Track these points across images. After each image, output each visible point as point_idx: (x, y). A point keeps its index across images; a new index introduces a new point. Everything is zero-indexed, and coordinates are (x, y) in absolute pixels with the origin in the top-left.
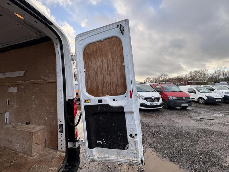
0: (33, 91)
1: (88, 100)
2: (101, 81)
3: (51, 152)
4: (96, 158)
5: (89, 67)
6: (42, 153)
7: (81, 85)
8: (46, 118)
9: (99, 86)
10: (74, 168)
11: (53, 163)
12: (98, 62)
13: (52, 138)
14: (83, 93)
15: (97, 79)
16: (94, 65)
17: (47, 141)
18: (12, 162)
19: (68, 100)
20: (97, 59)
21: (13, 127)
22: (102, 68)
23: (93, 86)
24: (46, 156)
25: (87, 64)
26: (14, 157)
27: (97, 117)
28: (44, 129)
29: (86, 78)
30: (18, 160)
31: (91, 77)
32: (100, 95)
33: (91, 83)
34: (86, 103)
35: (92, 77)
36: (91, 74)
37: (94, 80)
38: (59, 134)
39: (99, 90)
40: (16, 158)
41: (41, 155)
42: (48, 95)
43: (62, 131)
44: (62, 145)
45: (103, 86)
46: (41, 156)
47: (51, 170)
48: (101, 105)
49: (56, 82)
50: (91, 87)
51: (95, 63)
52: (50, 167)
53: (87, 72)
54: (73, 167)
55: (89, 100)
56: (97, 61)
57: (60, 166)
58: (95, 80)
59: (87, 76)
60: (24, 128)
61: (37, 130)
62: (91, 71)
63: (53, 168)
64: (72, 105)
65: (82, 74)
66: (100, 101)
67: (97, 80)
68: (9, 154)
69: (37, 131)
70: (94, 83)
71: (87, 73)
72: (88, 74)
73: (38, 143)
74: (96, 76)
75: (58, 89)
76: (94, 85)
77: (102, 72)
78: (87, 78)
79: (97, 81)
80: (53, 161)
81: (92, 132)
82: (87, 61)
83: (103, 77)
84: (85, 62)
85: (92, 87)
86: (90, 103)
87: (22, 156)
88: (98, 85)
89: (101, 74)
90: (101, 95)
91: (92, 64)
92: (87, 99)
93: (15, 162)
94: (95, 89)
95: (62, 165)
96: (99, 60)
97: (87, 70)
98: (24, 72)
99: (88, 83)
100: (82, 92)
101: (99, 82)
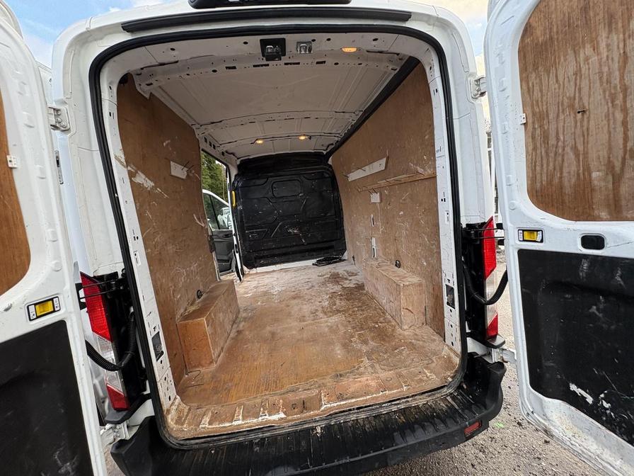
0: (401, 201)
1: (531, 231)
2: (610, 149)
3: (434, 340)
4: (557, 431)
5: (544, 98)
6: (418, 331)
7: (508, 179)
8: (425, 263)
9: (595, 175)
10: (480, 408)
11: (434, 365)
12: (595, 59)
13: (436, 310)
14: (513, 204)
15: (585, 143)
16: (572, 83)
17: (427, 313)
18: (377, 323)
19: (467, 225)
20: (588, 46)
21: (379, 266)
22: (622, 78)
23: (561, 178)
24: (424, 341)
25: (537, 88)
26: (380, 316)
27: (573, 298)
28: (420, 285)
29: (530, 148)
30: (384, 324)
31: (552, 141)
32: (596, 212)
33: (551, 165)
34: (524, 240)
35: (558, 139)
36: (553, 127)
37: (568, 149)
38: (447, 308)
39: (593, 190)
40: (381, 319)
41: (416, 335)
42: (425, 210)
43: (451, 304)
44: (454, 337)
45: (622, 169)
46: (415, 337)
47: (425, 374)
48: (598, 256)
49: (435, 177)
50: (550, 182)
51: (578, 73)
52: (426, 368)
53: (533, 123)
54: (479, 405)
55: (537, 231)
56: (587, 59)
57: (446, 378)
58: (575, 148)
59: (533, 138)
60: (390, 273)
61: (407, 283)
62: (551, 117)
63: (431, 373)
64: (478, 243)
65: (511, 140)
66: (593, 241)
67: (581, 148)
68: (376, 309)
69: (408, 286)
70: (566, 164)
71: (534, 128)
72: (538, 132)
73: (410, 309)
74: (578, 131)
75: (440, 196)
76: (565, 174)
77: (619, 102)
78: (535, 149)
79: (586, 154)
80: (435, 361)
81: (545, 342)
82: (534, 75)
83: (620, 129)
84: (528, 85)
85: (556, 180)
86: (542, 241)
87: (390, 321)
88: (588, 170)
89: (607, 116)
90: (603, 214)
91: (557, 81)
92: (532, 226)
93: (380, 324)
94: (568, 190)
95: (450, 379)
96: (603, 45)
97: (534, 114)
98: (385, 159)
99: (538, 168)
100: (509, 200)
101: (593, 155)
